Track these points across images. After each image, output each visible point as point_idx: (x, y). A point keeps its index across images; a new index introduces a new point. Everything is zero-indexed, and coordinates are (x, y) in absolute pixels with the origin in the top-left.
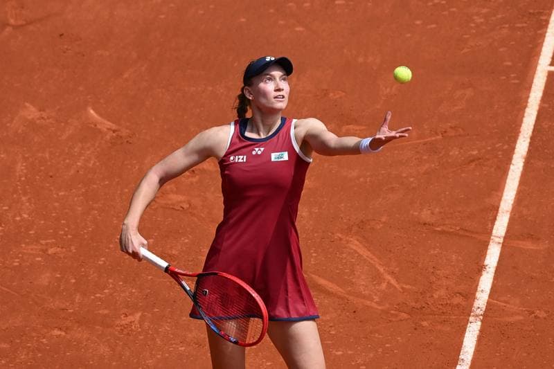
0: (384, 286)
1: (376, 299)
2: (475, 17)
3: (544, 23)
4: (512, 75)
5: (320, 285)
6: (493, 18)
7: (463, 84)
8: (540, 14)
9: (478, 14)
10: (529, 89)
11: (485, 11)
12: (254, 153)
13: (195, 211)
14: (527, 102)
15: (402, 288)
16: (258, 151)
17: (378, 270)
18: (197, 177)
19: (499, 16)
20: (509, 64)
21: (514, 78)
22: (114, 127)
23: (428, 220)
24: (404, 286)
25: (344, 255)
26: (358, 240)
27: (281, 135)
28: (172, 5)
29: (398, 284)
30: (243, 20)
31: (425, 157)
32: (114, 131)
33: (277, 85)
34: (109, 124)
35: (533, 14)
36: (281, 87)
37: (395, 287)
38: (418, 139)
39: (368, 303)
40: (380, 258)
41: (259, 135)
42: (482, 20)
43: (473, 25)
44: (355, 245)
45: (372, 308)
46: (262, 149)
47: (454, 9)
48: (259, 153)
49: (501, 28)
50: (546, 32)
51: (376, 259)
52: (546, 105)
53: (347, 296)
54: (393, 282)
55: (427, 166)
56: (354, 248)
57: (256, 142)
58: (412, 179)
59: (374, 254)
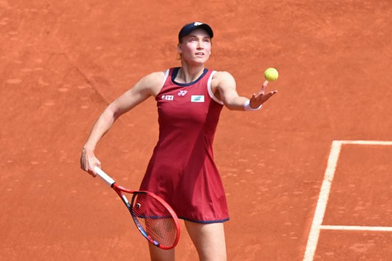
2: (261, 187)
3: (316, 191)
4: (292, 233)
6: (276, 188)
7: (252, 241)
8: (313, 183)
9: (263, 184)
10: (305, 243)
11: (269, 182)
14: (304, 254)
19: (280, 186)
20: (289, 224)
21: (293, 236)
28: (17, 181)
30: (75, 192)
33: (199, 45)
35: (307, 184)
36: (201, 47)
42: (266, 189)
43: (259, 193)
47: (243, 181)
49: (281, 196)
50: (318, 198)
52: (320, 257)
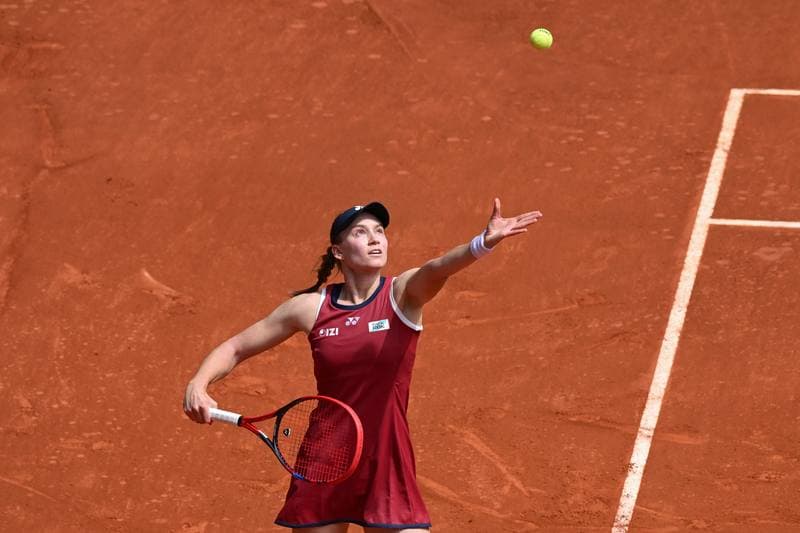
0: (506, 489)
1: (498, 505)
2: (619, 159)
3: (705, 165)
4: (665, 230)
5: (428, 488)
6: (642, 160)
7: (605, 241)
8: (699, 154)
9: (623, 155)
10: (686, 246)
11: (631, 150)
12: (348, 323)
13: (273, 398)
14: (683, 263)
15: (530, 493)
16: (352, 321)
17: (500, 470)
18: (277, 355)
19: (649, 157)
20: (661, 215)
21: (668, 233)
22: (174, 293)
23: (562, 408)
24: (532, 490)
25: (458, 451)
26: (474, 433)
27: (379, 300)
28: (246, 143)
29: (524, 486)
30: (334, 161)
31: (557, 331)
32: (174, 299)
33: (371, 238)
34: (167, 290)
35: (691, 154)
36: (376, 240)
37: (520, 491)
38: (549, 308)
39: (487, 510)
40: (501, 455)
41: (353, 301)
42: (628, 162)
43: (617, 168)
44: (472, 439)
45: (492, 516)
46: (357, 318)
47: (593, 149)
48: (354, 323)
49: (651, 172)
50: (706, 177)
51: (497, 457)
52: (707, 267)
53: (460, 501)
54: (518, 484)
55: (560, 341)
56: (470, 442)
57: (349, 311)
58: (541, 358)
59: (494, 451)
